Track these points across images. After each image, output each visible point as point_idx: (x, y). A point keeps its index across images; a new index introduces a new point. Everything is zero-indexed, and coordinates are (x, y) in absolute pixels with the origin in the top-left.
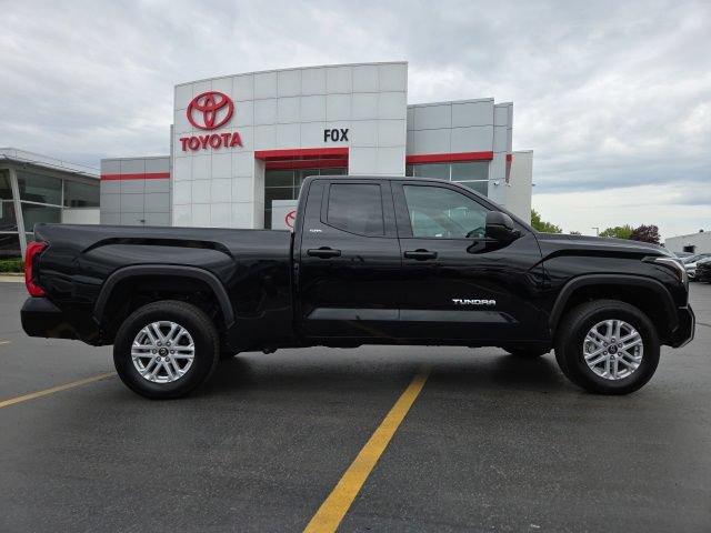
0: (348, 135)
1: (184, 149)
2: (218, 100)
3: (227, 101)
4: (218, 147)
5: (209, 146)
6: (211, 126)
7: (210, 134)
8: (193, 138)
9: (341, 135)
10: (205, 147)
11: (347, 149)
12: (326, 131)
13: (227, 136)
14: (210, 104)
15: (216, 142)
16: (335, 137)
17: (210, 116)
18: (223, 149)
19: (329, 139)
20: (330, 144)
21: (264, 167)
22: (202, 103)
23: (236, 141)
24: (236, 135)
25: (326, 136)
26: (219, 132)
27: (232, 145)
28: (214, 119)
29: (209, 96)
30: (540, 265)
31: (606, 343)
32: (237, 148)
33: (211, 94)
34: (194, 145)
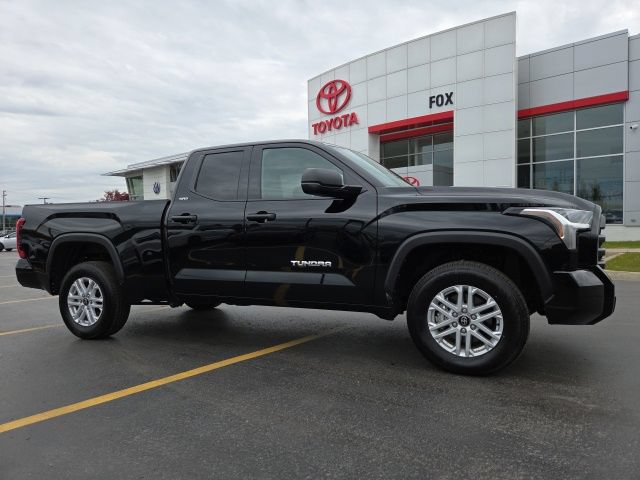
0: (452, 99)
1: (315, 133)
2: (339, 86)
3: (346, 87)
4: (339, 128)
5: (333, 128)
6: (334, 110)
7: (333, 117)
8: (321, 123)
9: (445, 99)
10: (330, 130)
11: (451, 113)
12: (431, 98)
13: (346, 117)
14: (333, 92)
15: (338, 124)
16: (440, 102)
17: (333, 102)
18: (344, 129)
19: (434, 105)
20: (436, 110)
21: (379, 141)
22: (327, 92)
23: (352, 120)
24: (353, 115)
25: (431, 102)
26: (339, 115)
27: (351, 124)
28: (336, 103)
29: (332, 84)
30: (375, 223)
31: (455, 314)
32: (355, 126)
33: (334, 82)
34: (322, 129)
